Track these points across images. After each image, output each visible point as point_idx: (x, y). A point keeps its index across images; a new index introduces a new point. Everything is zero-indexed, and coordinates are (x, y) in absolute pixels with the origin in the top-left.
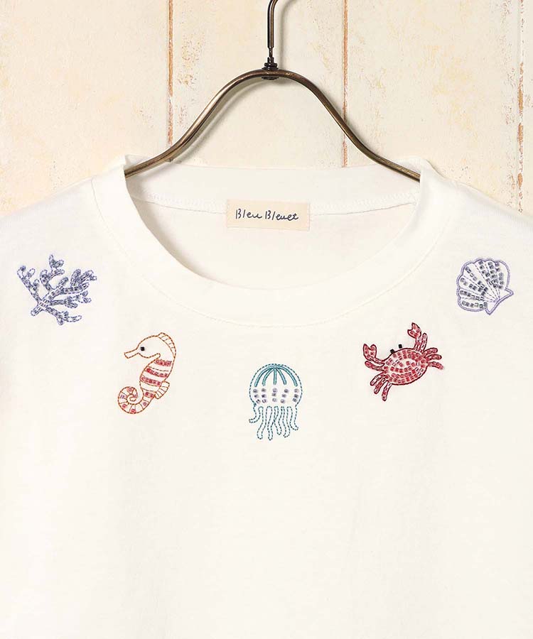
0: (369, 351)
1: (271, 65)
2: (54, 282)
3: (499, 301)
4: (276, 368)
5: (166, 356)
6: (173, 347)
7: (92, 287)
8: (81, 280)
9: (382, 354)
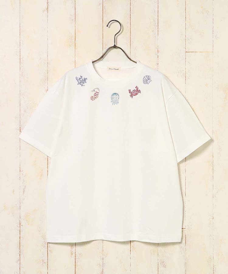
0: (130, 91)
1: (115, 46)
2: (81, 80)
3: (149, 82)
4: (115, 94)
5: (98, 92)
6: (99, 90)
7: (87, 81)
8: (85, 79)
9: (132, 91)
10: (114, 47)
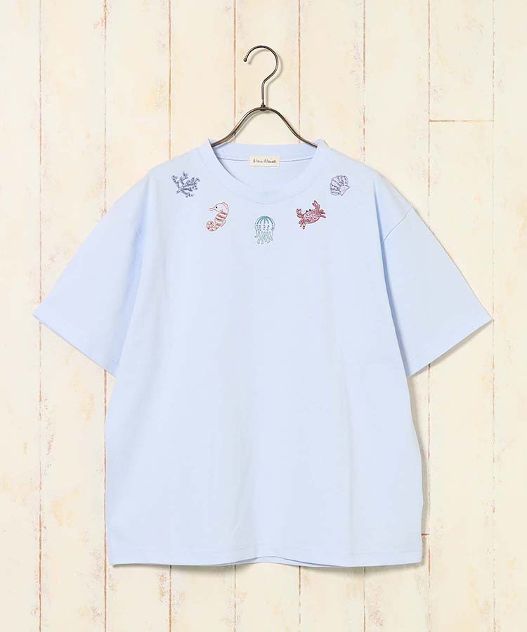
10: (261, 110)
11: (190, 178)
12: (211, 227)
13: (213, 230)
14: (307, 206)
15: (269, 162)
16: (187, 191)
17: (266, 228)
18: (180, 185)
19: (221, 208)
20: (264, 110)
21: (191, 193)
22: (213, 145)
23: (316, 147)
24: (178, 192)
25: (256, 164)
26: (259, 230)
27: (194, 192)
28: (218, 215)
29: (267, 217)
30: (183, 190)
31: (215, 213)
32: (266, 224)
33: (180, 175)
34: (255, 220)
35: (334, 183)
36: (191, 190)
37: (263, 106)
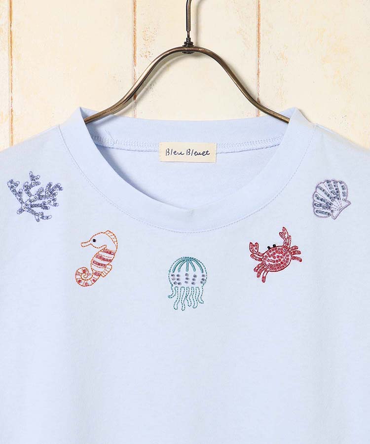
11: (43, 184)
12: (84, 277)
13: (87, 285)
14: (269, 239)
15: (196, 154)
16: (38, 210)
17: (190, 281)
18: (25, 197)
19: (102, 241)
20: (189, 52)
21: (46, 213)
22: (90, 121)
23: (287, 122)
24: (21, 211)
25: (172, 157)
26: (175, 282)
27: (51, 211)
28: (97, 256)
29: (191, 259)
30: (30, 208)
31: (92, 251)
32: (191, 273)
33: (23, 179)
34: (169, 263)
35: (321, 194)
36: (46, 208)
37: (188, 43)
